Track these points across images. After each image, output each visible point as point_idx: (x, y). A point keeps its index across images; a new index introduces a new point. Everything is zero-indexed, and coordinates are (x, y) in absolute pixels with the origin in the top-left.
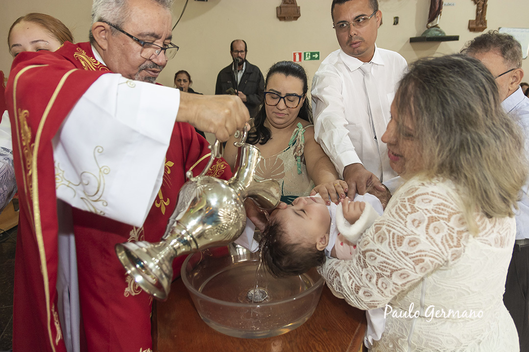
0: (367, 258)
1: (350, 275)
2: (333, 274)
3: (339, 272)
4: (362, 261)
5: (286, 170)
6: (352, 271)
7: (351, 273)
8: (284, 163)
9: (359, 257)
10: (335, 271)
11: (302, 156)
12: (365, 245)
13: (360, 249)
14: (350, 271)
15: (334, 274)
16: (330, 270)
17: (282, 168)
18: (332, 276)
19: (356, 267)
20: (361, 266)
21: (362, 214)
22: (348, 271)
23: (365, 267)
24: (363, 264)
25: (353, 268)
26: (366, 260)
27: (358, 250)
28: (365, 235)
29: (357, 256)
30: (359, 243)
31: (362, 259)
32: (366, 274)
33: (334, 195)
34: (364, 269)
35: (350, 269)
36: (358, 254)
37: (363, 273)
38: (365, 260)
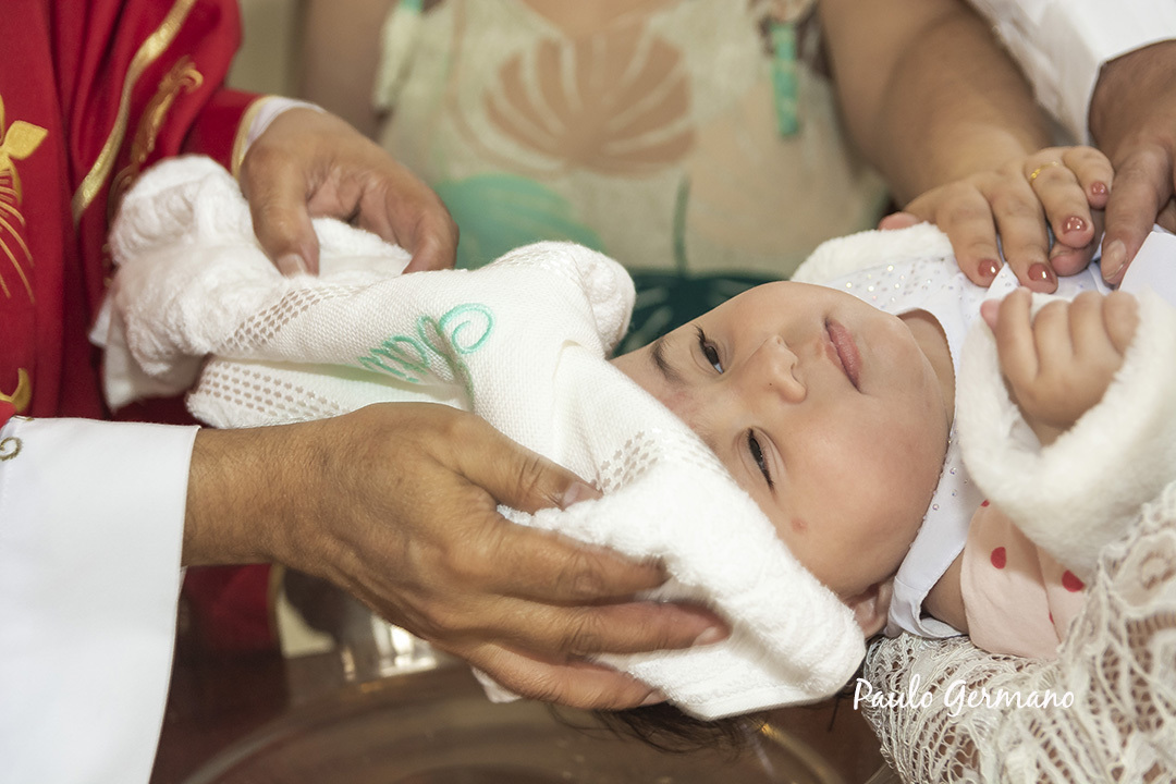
0: (1158, 664)
1: (1048, 765)
2: (942, 749)
3: (981, 744)
4: (1125, 683)
5: (701, 112)
6: (1057, 742)
7: (1052, 754)
8: (693, 65)
9: (1111, 659)
10: (958, 740)
11: (802, 27)
12: (1152, 583)
13: (1116, 610)
14: (1046, 745)
15: (951, 750)
16: (933, 727)
17: (678, 101)
18: (940, 764)
19: (1088, 720)
20: (1118, 718)
21: (1118, 368)
22: (1037, 742)
23: (1145, 727)
24: (1128, 705)
25: (1063, 724)
26: (1153, 679)
27: (1106, 615)
28: (1157, 517)
29: (1095, 649)
30: (1114, 566)
31: (1123, 668)
32: (1146, 767)
33: (1024, 228)
34: (1135, 738)
35: (1050, 732)
36: (1104, 639)
37: (1124, 761)
38: (1141, 682)
